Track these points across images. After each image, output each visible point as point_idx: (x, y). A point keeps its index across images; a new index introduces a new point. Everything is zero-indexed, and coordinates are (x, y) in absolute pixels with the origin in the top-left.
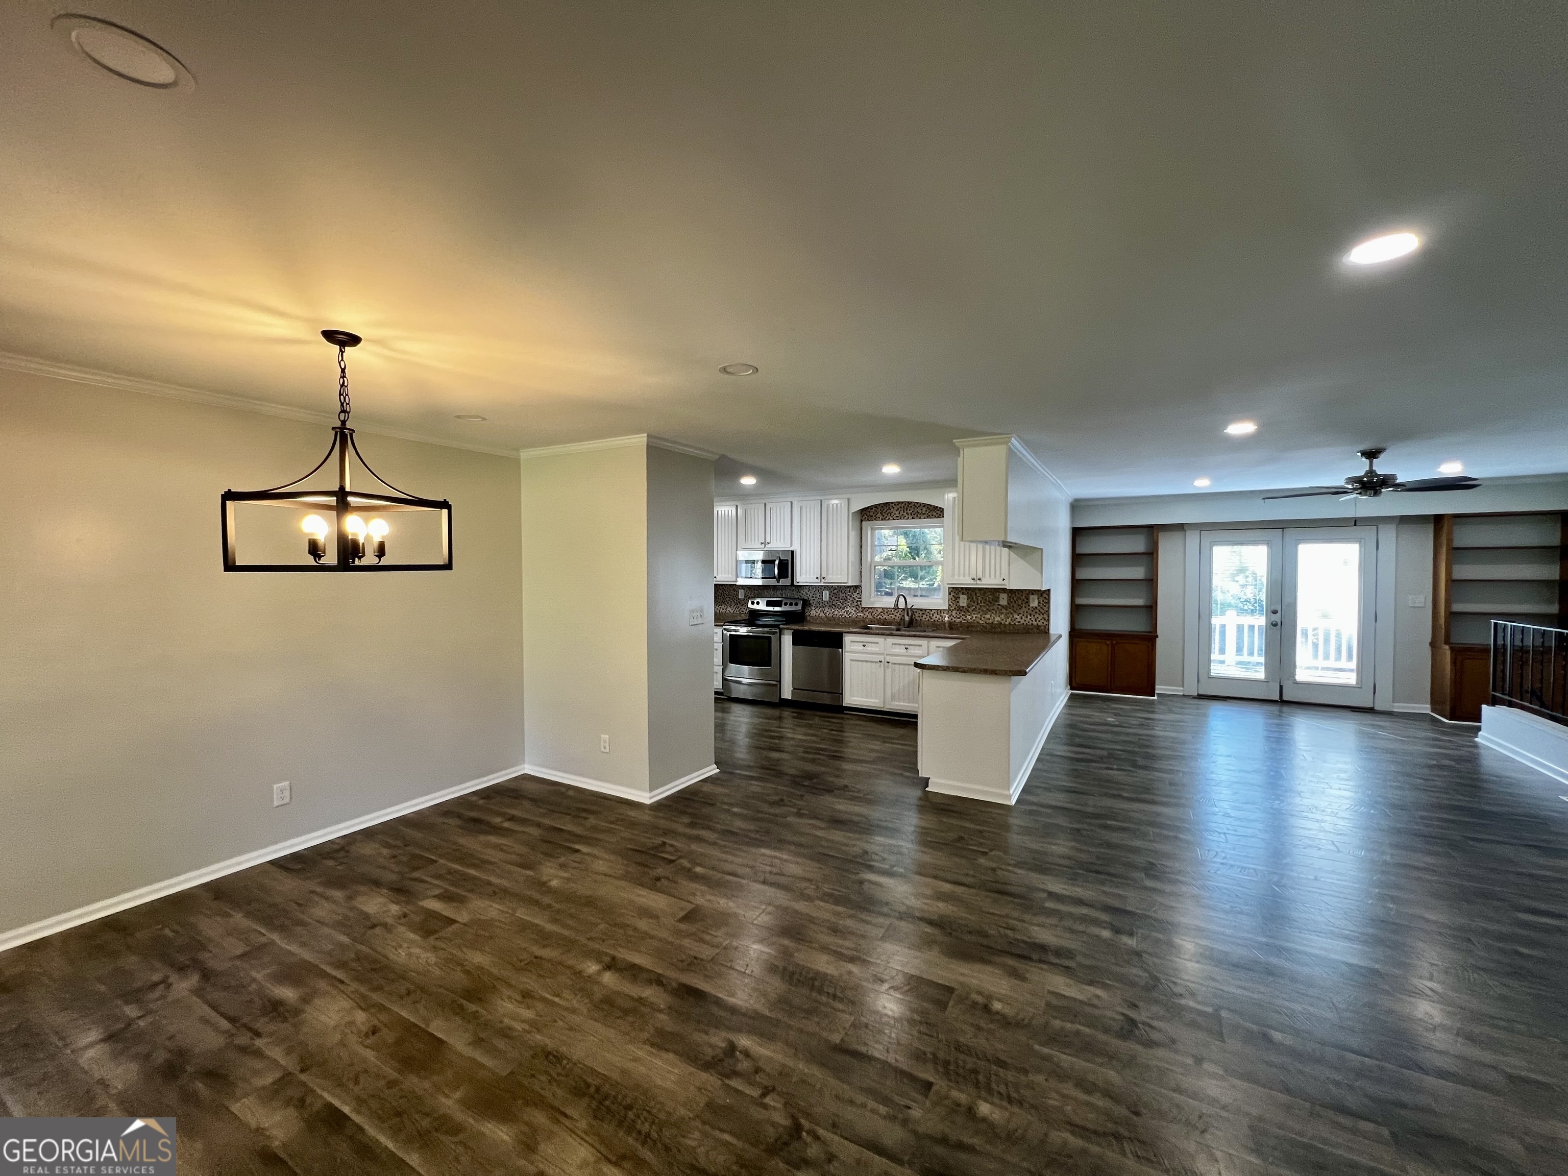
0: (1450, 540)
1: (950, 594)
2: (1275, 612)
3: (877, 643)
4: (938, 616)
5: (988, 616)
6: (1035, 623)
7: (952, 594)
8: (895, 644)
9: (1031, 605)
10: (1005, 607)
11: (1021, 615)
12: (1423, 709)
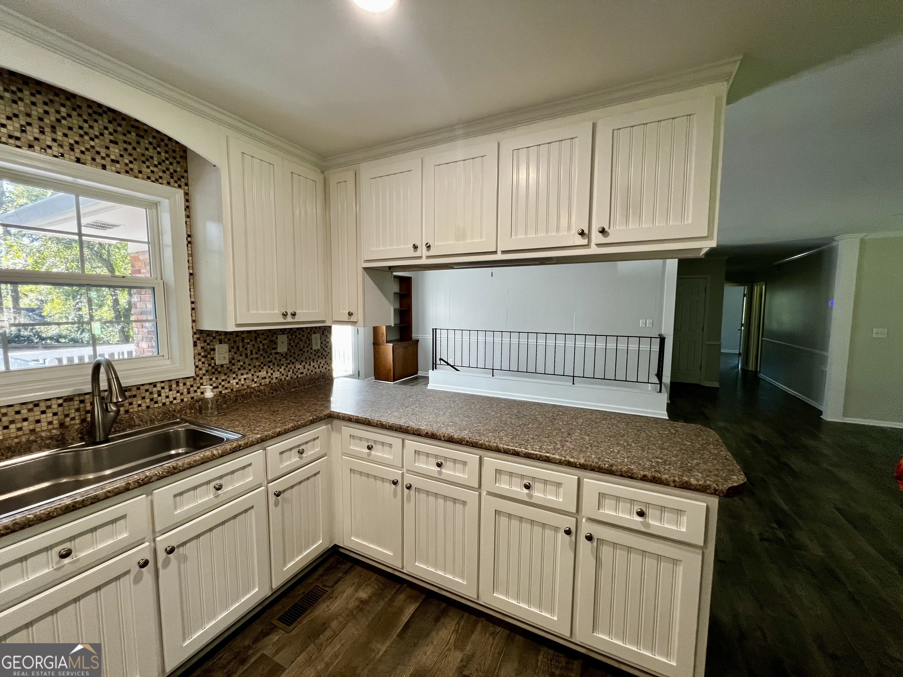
1: (195, 345)
3: (124, 517)
4: (172, 394)
5: (263, 374)
6: (318, 371)
7: (199, 345)
8: (181, 494)
9: (314, 348)
10: (285, 356)
11: (303, 364)
12: (372, 379)
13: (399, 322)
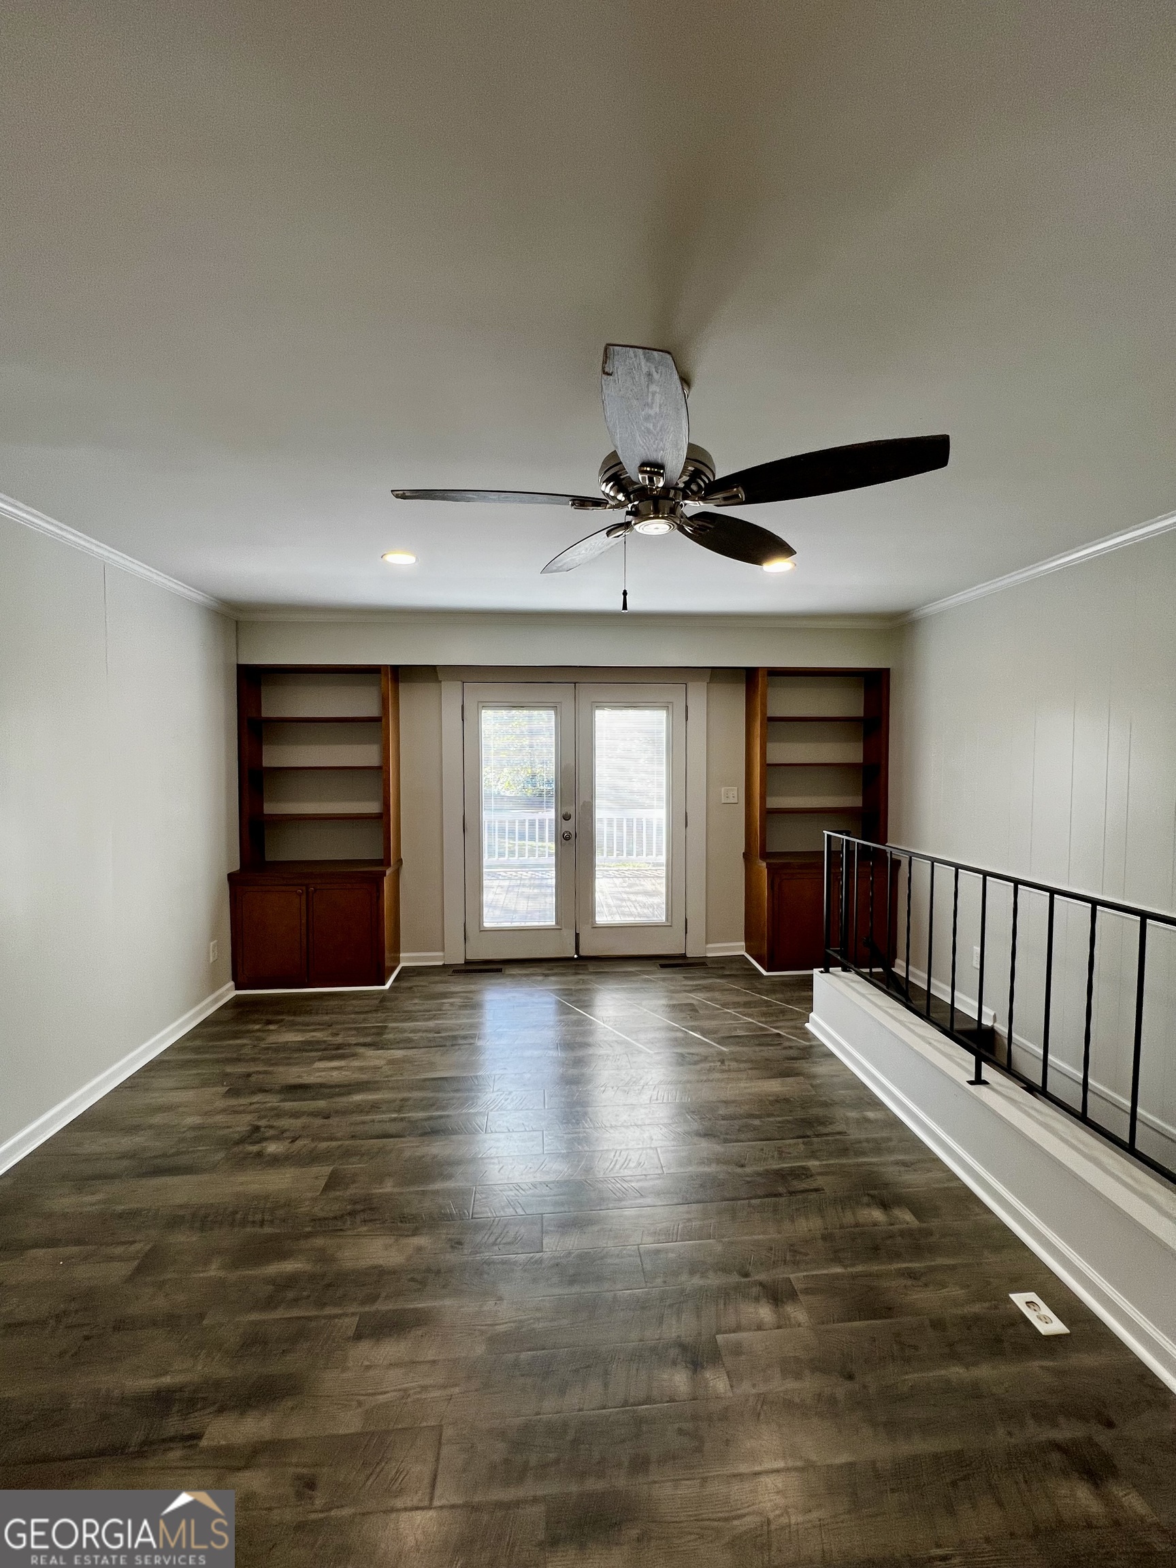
0: (764, 713)
2: (566, 817)
12: (737, 948)
13: (860, 805)
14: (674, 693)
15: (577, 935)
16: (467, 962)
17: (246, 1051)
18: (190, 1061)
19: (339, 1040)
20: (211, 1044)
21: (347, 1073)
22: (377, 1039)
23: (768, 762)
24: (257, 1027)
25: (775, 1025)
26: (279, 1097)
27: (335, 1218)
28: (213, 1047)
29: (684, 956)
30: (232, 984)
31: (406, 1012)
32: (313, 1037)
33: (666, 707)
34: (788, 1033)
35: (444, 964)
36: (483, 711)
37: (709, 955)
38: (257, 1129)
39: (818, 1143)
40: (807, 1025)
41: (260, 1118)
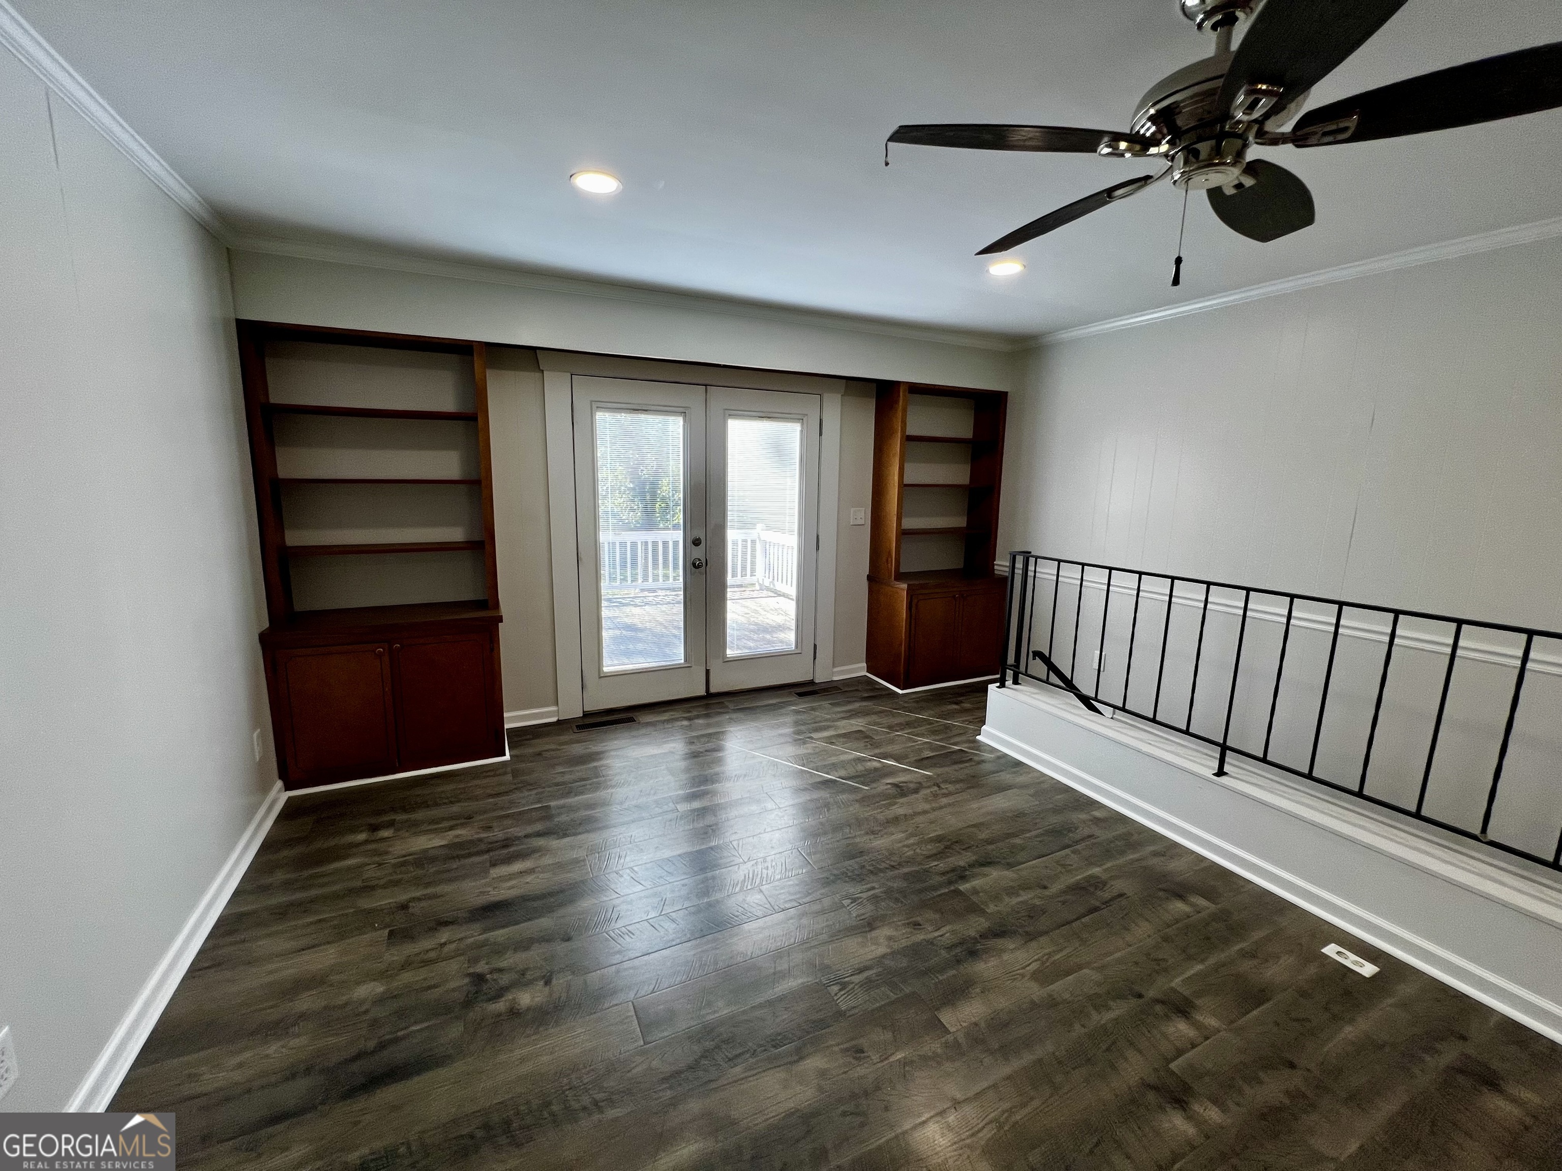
0: (903, 430)
2: (697, 542)
12: (860, 669)
13: (965, 525)
14: (809, 404)
15: (708, 672)
16: (586, 715)
17: (371, 872)
18: (291, 904)
19: (498, 834)
20: (306, 873)
21: (546, 875)
22: (548, 824)
23: (905, 483)
24: (362, 837)
25: (952, 741)
26: (477, 926)
27: (690, 1068)
28: (312, 877)
29: (812, 683)
30: (279, 784)
31: (557, 784)
32: (457, 836)
33: (800, 419)
34: (969, 748)
35: (558, 720)
36: (598, 413)
37: (835, 679)
38: (479, 979)
39: (1083, 849)
40: (978, 737)
41: (474, 961)
